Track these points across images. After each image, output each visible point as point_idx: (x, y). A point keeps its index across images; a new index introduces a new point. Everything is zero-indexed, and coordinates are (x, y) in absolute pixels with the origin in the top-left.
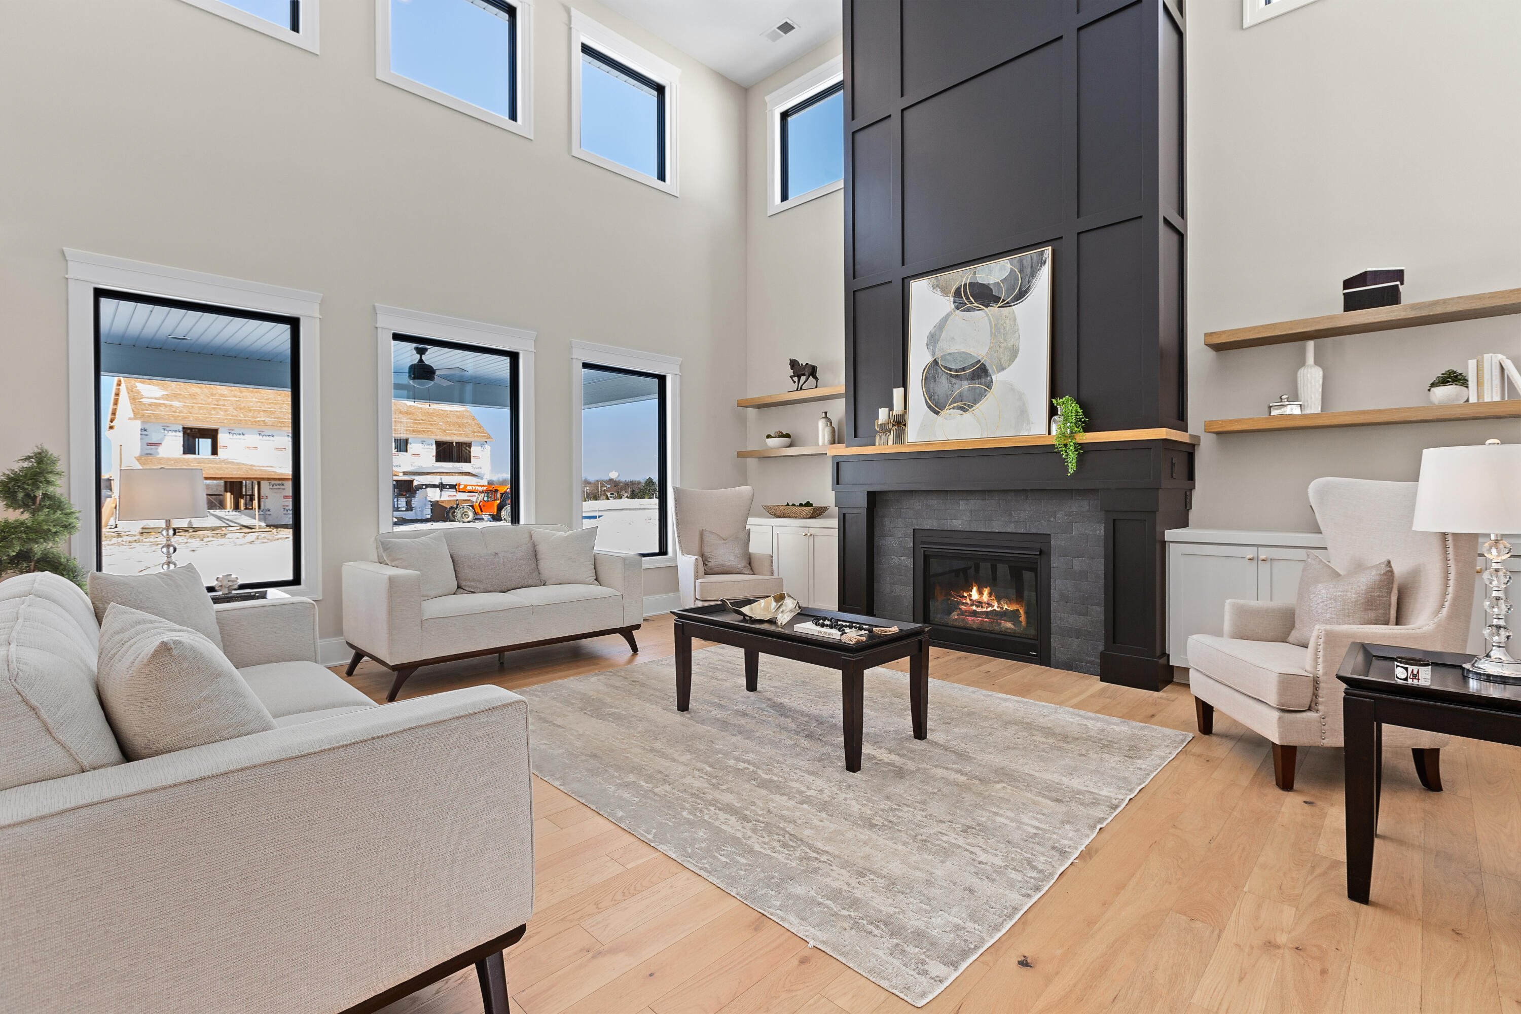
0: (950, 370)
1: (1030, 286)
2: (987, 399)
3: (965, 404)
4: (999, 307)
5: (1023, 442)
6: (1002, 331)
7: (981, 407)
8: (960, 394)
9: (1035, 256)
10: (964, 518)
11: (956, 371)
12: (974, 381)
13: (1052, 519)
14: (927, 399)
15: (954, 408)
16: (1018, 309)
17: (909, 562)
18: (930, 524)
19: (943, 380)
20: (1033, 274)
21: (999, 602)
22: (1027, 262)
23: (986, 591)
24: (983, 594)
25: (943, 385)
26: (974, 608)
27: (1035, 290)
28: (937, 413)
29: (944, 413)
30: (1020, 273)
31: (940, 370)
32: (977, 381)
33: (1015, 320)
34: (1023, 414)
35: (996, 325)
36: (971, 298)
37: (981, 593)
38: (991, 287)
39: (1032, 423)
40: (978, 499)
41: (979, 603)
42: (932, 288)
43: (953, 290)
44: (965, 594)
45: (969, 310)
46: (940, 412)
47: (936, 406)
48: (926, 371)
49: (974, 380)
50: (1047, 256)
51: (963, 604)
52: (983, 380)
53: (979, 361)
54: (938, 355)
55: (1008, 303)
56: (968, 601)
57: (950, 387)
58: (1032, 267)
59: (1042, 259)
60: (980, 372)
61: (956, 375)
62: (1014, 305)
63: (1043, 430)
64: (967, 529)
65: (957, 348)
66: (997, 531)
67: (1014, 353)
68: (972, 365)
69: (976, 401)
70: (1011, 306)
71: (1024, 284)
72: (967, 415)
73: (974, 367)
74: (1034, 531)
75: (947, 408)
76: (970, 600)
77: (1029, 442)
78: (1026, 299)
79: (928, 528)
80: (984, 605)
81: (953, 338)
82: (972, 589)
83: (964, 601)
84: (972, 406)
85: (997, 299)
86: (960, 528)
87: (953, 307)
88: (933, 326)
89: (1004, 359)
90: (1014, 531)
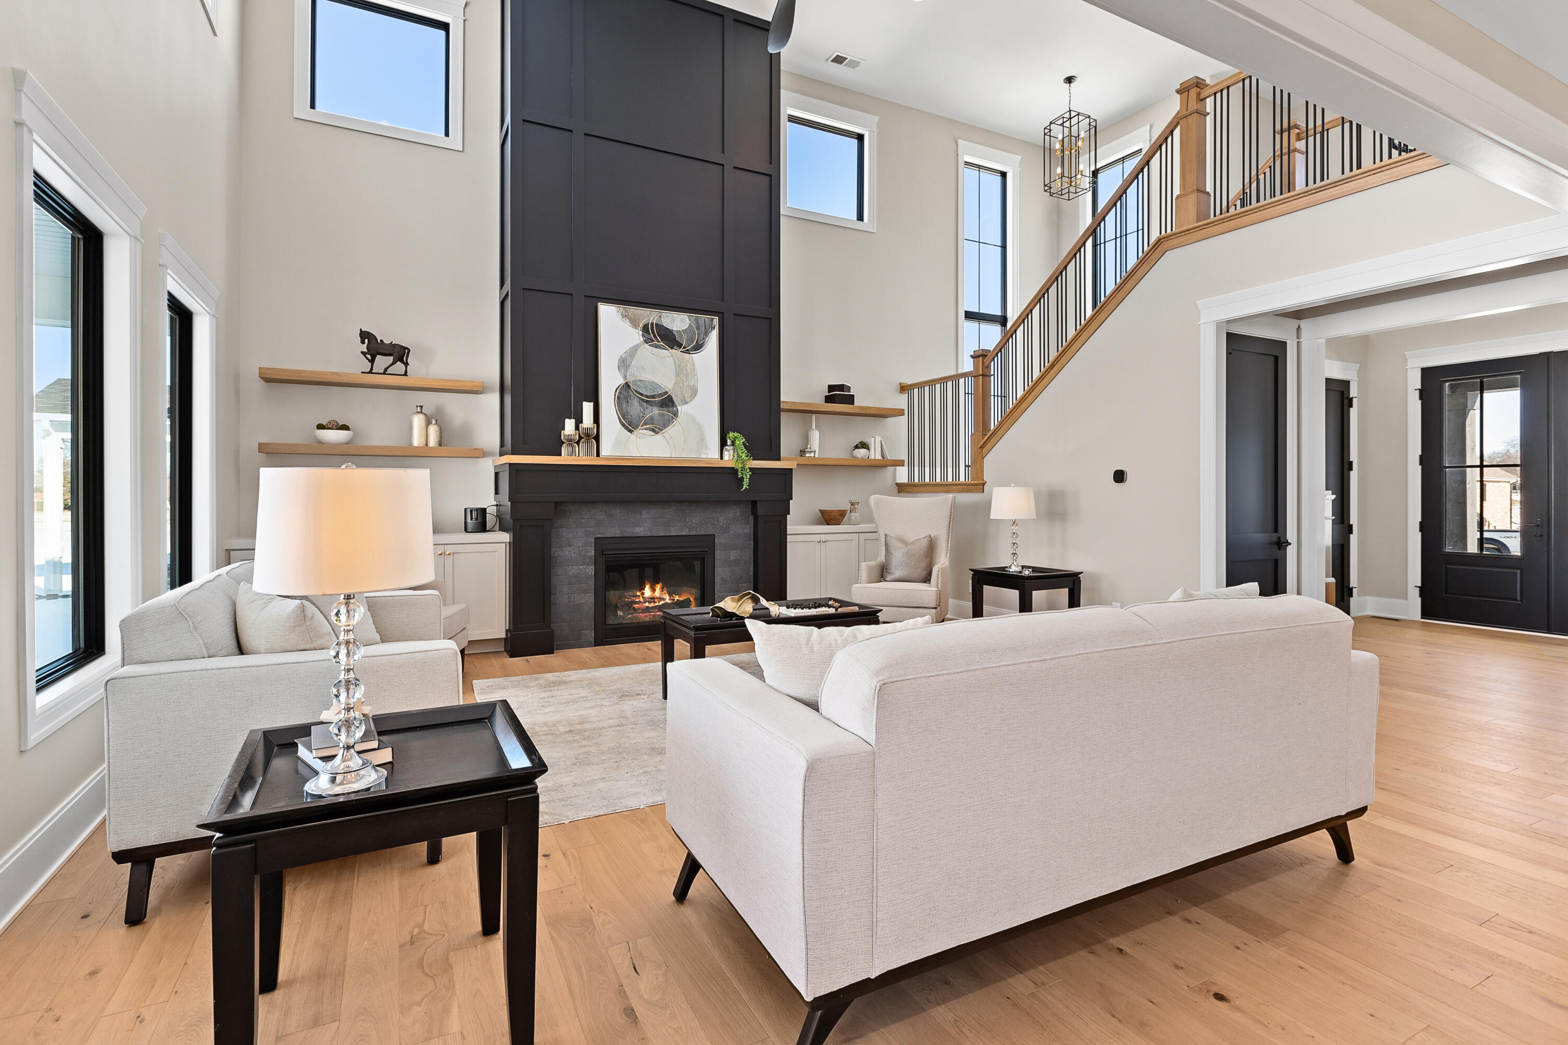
0: (642, 395)
1: (704, 342)
2: (674, 425)
3: (656, 427)
4: (681, 351)
5: (708, 463)
6: (684, 371)
7: (671, 431)
8: (652, 418)
9: (707, 320)
10: (646, 525)
11: (647, 397)
12: (663, 409)
13: (716, 523)
14: (620, 417)
15: (646, 429)
16: (696, 357)
17: (591, 570)
18: (613, 531)
19: (635, 402)
20: (706, 334)
21: (670, 594)
22: (701, 323)
23: (658, 587)
24: (655, 590)
25: (635, 407)
26: (647, 604)
27: (708, 347)
28: (631, 431)
29: (636, 432)
30: (697, 330)
31: (631, 393)
32: (666, 409)
33: (694, 365)
34: (702, 441)
35: (679, 366)
36: (658, 337)
37: (653, 590)
38: (675, 333)
39: (709, 449)
40: (658, 508)
41: (652, 599)
42: (621, 317)
43: (641, 325)
44: (638, 594)
45: (656, 346)
46: (633, 431)
47: (630, 425)
48: (618, 391)
49: (663, 407)
50: (715, 323)
51: (636, 603)
52: (671, 409)
53: (667, 392)
54: (630, 379)
55: (688, 350)
56: (641, 599)
57: (642, 410)
58: (705, 328)
59: (712, 324)
60: (667, 402)
61: (648, 400)
62: (692, 354)
63: (717, 456)
64: (649, 534)
65: (646, 376)
66: (674, 534)
67: (694, 392)
68: (661, 395)
69: (665, 426)
70: (690, 353)
71: (699, 339)
72: (658, 437)
73: (663, 396)
74: (703, 533)
75: (640, 428)
76: (643, 598)
77: (709, 463)
78: (701, 351)
79: (611, 536)
80: (656, 600)
81: (643, 368)
82: (645, 587)
83: (637, 600)
84: (662, 430)
85: (680, 345)
86: (642, 534)
87: (642, 340)
88: (624, 352)
89: (687, 395)
90: (688, 534)
